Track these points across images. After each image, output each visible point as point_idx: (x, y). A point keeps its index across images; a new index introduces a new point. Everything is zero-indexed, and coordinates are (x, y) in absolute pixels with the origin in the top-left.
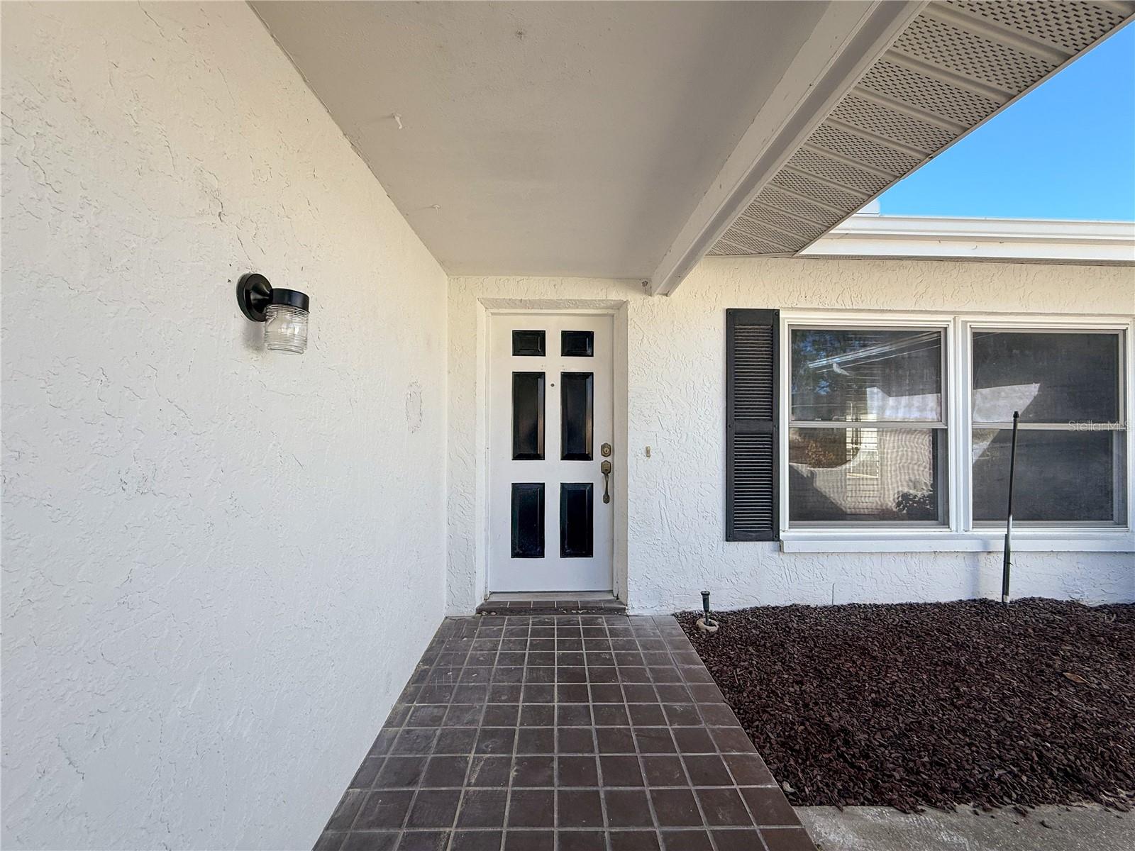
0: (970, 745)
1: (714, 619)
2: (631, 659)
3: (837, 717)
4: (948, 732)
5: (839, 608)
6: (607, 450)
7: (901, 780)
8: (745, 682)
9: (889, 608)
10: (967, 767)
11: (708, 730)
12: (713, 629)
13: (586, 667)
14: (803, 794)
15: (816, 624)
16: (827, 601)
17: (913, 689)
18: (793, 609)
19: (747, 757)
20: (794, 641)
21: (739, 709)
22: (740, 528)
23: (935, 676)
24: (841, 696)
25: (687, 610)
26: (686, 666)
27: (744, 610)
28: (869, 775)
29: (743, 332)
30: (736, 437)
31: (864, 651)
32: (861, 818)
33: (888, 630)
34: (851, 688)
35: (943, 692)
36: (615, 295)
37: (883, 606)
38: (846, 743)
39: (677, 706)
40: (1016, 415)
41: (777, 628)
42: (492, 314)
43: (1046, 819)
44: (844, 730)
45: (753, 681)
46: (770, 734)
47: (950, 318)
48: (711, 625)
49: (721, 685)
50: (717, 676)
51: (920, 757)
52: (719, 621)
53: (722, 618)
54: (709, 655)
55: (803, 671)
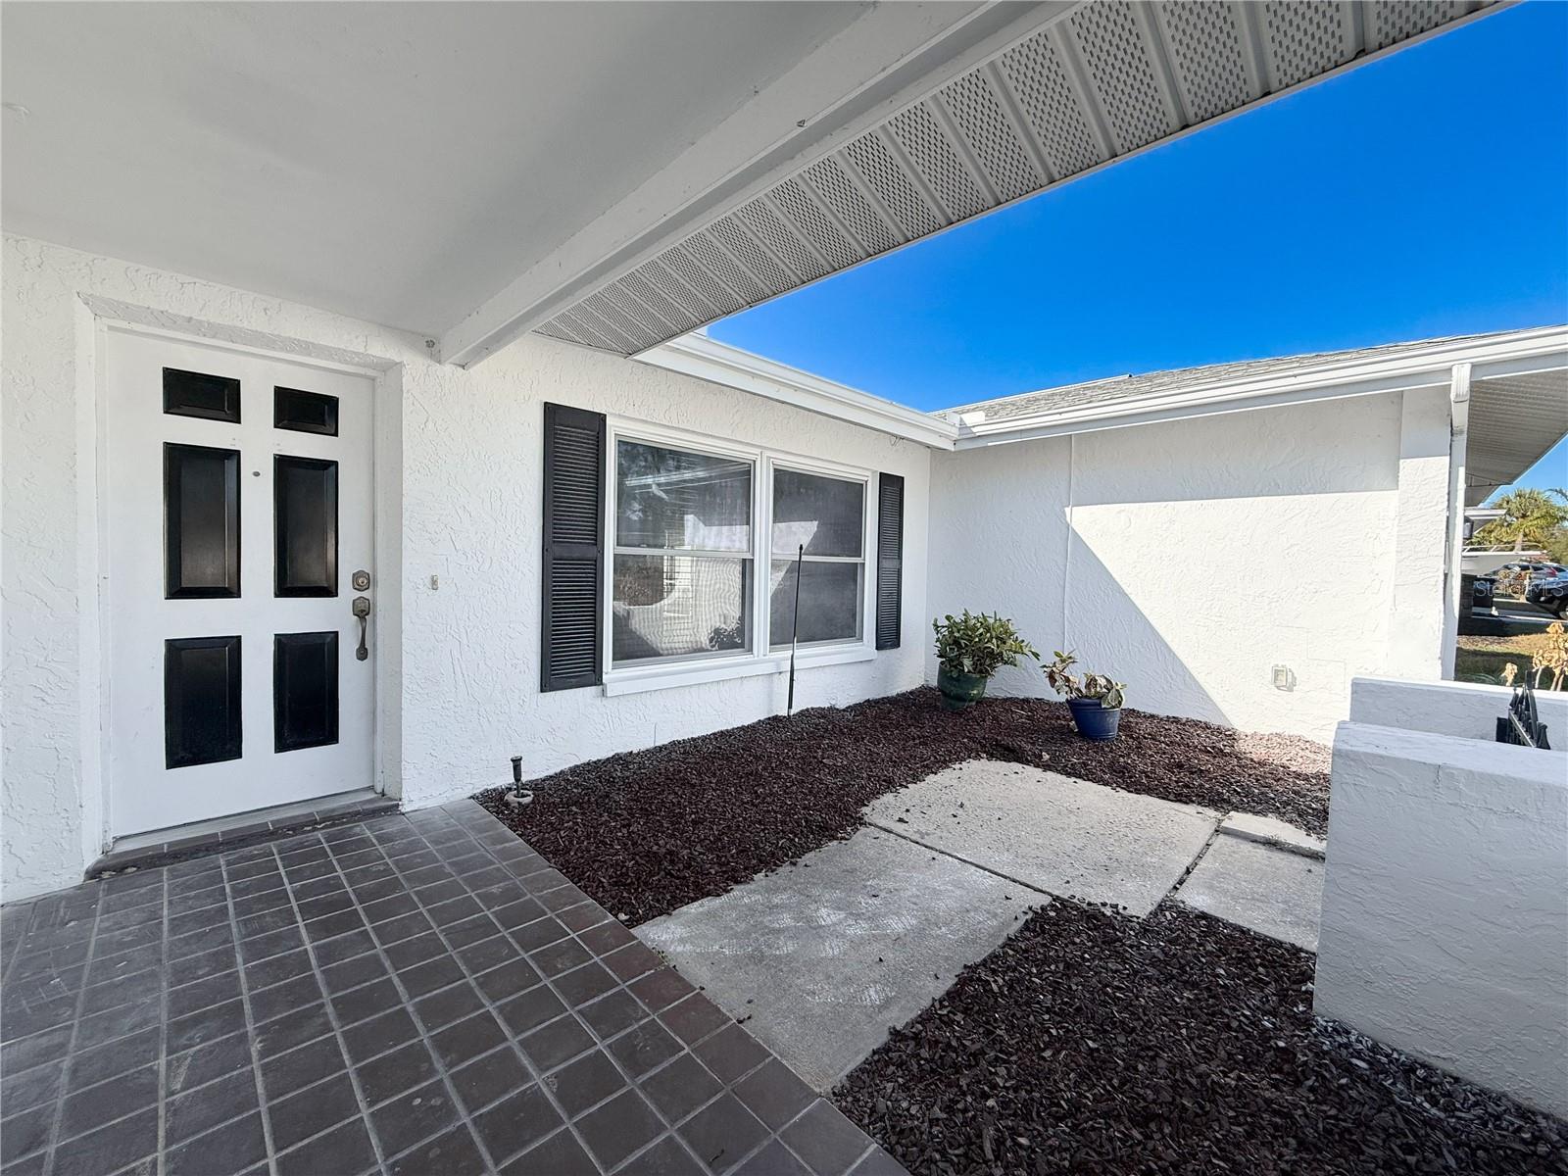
0: (763, 830)
1: (526, 789)
2: (419, 860)
3: (662, 845)
4: (749, 826)
5: (660, 749)
6: (362, 581)
7: (716, 873)
8: (571, 842)
9: (704, 738)
10: (762, 846)
11: (535, 899)
12: (526, 800)
13: (349, 890)
14: (638, 916)
15: (640, 769)
16: (650, 745)
17: (725, 802)
18: (617, 759)
19: (581, 907)
20: (619, 789)
21: (567, 868)
22: (558, 674)
23: (740, 787)
24: (665, 825)
25: (490, 788)
26: (499, 847)
27: (562, 772)
28: (692, 879)
29: (565, 435)
30: (555, 564)
31: (685, 782)
32: (686, 913)
33: (704, 758)
34: (674, 816)
35: (746, 798)
36: (382, 349)
37: (699, 738)
38: (672, 862)
39: (495, 889)
40: (801, 548)
41: (600, 782)
42: (110, 328)
43: (808, 862)
44: (670, 853)
45: (579, 838)
46: (602, 879)
47: (758, 451)
48: (523, 796)
49: (543, 853)
50: (539, 847)
51: (730, 851)
52: (533, 790)
53: (536, 786)
54: (526, 828)
55: (629, 814)
